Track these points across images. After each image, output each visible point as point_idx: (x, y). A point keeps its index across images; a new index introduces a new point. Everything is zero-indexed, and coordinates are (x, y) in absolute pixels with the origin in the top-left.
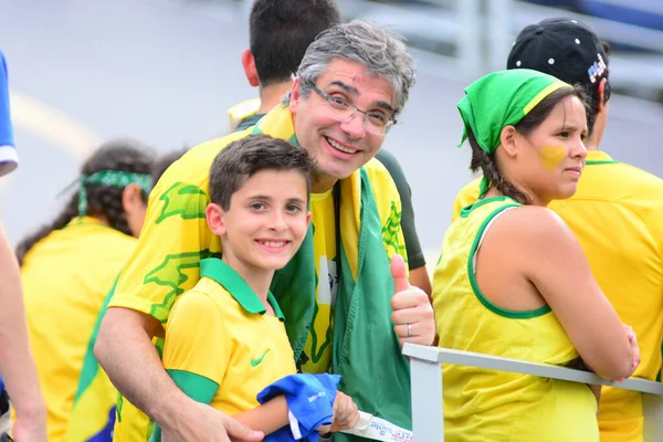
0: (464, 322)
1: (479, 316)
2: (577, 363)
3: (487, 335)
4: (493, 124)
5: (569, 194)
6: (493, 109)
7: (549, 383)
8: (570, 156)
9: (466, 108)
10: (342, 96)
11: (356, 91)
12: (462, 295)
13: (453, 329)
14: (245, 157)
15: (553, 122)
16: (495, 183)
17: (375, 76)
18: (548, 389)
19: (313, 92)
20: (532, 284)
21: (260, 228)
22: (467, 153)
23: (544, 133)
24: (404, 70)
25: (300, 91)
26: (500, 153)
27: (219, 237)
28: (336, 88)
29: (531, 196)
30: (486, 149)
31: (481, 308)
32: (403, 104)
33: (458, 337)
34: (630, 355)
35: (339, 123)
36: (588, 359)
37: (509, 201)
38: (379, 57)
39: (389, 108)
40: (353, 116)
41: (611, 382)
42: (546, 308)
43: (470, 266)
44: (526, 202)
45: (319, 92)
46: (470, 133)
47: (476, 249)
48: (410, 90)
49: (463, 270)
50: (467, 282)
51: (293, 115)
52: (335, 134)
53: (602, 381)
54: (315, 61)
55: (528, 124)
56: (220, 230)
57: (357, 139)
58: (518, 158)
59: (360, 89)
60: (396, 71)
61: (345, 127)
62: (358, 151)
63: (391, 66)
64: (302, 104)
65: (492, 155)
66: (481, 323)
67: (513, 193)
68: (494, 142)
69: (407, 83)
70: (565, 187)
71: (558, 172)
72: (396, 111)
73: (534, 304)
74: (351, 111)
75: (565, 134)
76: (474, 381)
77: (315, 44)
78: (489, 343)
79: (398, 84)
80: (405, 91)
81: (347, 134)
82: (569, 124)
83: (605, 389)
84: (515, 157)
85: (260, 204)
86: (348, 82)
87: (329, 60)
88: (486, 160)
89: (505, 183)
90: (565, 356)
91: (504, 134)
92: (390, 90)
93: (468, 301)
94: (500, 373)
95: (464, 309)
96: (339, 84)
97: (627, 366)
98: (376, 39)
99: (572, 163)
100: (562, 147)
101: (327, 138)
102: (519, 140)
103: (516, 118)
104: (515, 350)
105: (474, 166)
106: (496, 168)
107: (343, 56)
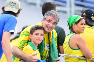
0: (68, 50)
1: (70, 50)
2: (84, 56)
3: (71, 52)
4: (72, 23)
5: (83, 33)
6: (72, 21)
7: (80, 59)
8: (83, 27)
9: (68, 21)
10: (49, 21)
11: (51, 20)
12: (68, 47)
13: (66, 52)
14: (35, 28)
15: (80, 23)
16: (72, 31)
17: (54, 18)
18: (79, 60)
19: (45, 20)
20: (77, 45)
21: (37, 38)
22: (68, 27)
23: (79, 24)
24: (58, 17)
25: (44, 20)
26: (73, 27)
27: (31, 39)
28: (49, 20)
29: (77, 33)
30: (71, 26)
31: (70, 49)
32: (58, 22)
33: (67, 53)
34: (91, 55)
35: (49, 25)
36: (85, 56)
37: (74, 34)
38: (55, 16)
39: (56, 23)
40: (51, 24)
41: (88, 59)
42: (79, 49)
43: (69, 43)
44: (77, 34)
45: (46, 20)
46: (69, 24)
47: (70, 40)
48: (59, 20)
49: (68, 43)
50: (68, 45)
51: (42, 23)
52: (48, 26)
53: (87, 59)
54: (46, 16)
55: (77, 23)
56: (31, 38)
57: (51, 27)
58: (75, 28)
59: (52, 20)
60: (57, 18)
61: (50, 25)
62: (51, 29)
63: (56, 17)
64: (44, 22)
65: (72, 27)
66: (70, 51)
67: (75, 32)
68: (72, 25)
69: (59, 19)
70: (82, 32)
71: (81, 29)
72: (57, 23)
73: (78, 48)
74: (51, 23)
75: (82, 24)
76: (69, 59)
77: (46, 13)
78: (71, 54)
79: (57, 19)
80: (58, 21)
81: (50, 26)
82: (83, 23)
83: (87, 60)
84: (75, 27)
85: (37, 34)
86: (50, 19)
87: (48, 16)
88: (71, 28)
89: (74, 31)
90: (82, 55)
91: (73, 24)
92: (56, 20)
93: (68, 48)
94: (73, 58)
95: (68, 49)
96: (49, 19)
97: (91, 57)
98: (55, 13)
99: (83, 28)
100: (82, 26)
101: (47, 27)
102: (76, 25)
103: (75, 22)
104: (75, 55)
105: (69, 29)
106: (72, 29)
107: (50, 15)
